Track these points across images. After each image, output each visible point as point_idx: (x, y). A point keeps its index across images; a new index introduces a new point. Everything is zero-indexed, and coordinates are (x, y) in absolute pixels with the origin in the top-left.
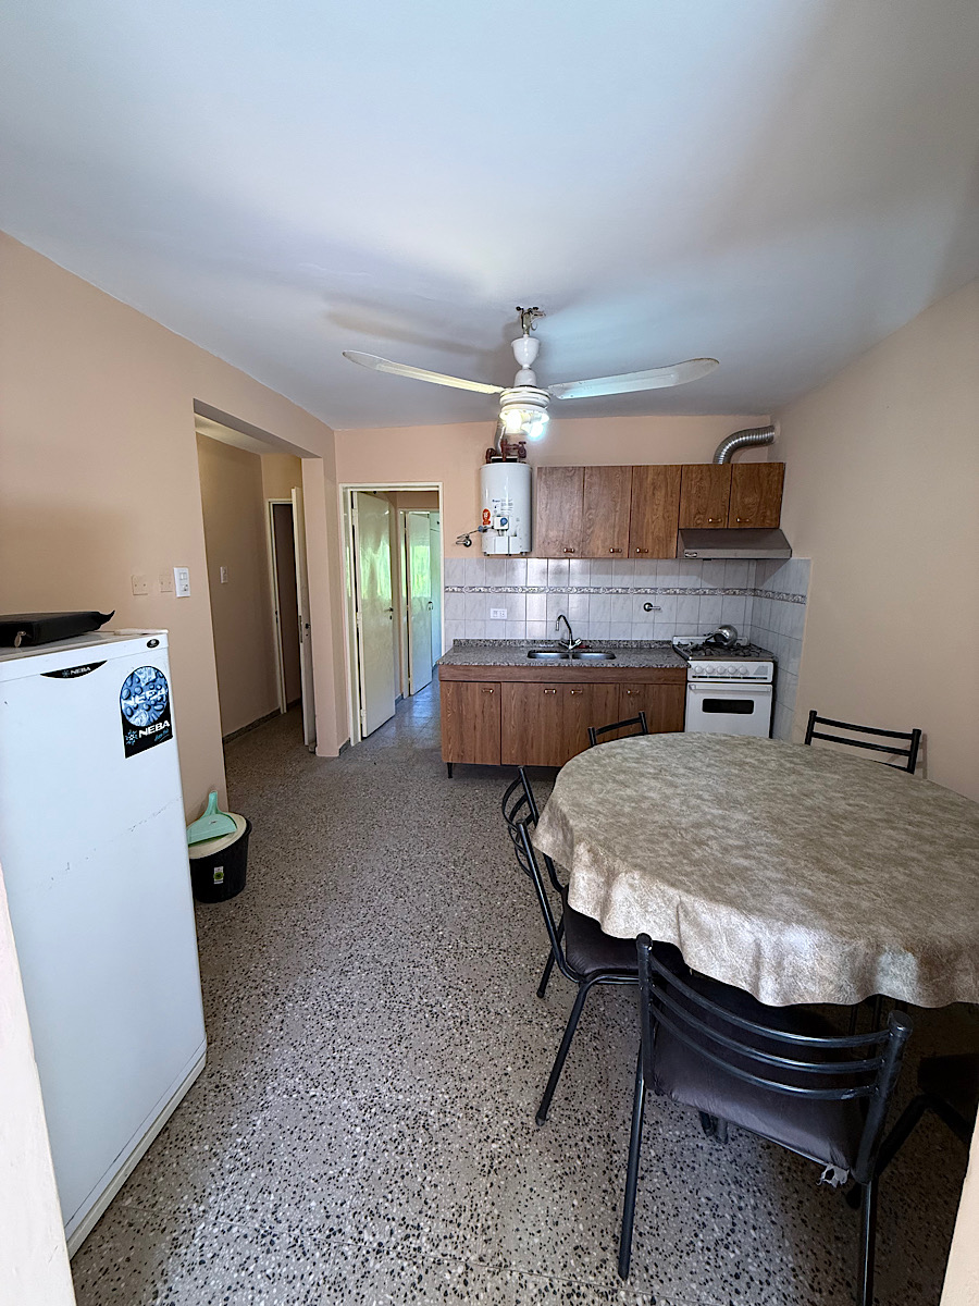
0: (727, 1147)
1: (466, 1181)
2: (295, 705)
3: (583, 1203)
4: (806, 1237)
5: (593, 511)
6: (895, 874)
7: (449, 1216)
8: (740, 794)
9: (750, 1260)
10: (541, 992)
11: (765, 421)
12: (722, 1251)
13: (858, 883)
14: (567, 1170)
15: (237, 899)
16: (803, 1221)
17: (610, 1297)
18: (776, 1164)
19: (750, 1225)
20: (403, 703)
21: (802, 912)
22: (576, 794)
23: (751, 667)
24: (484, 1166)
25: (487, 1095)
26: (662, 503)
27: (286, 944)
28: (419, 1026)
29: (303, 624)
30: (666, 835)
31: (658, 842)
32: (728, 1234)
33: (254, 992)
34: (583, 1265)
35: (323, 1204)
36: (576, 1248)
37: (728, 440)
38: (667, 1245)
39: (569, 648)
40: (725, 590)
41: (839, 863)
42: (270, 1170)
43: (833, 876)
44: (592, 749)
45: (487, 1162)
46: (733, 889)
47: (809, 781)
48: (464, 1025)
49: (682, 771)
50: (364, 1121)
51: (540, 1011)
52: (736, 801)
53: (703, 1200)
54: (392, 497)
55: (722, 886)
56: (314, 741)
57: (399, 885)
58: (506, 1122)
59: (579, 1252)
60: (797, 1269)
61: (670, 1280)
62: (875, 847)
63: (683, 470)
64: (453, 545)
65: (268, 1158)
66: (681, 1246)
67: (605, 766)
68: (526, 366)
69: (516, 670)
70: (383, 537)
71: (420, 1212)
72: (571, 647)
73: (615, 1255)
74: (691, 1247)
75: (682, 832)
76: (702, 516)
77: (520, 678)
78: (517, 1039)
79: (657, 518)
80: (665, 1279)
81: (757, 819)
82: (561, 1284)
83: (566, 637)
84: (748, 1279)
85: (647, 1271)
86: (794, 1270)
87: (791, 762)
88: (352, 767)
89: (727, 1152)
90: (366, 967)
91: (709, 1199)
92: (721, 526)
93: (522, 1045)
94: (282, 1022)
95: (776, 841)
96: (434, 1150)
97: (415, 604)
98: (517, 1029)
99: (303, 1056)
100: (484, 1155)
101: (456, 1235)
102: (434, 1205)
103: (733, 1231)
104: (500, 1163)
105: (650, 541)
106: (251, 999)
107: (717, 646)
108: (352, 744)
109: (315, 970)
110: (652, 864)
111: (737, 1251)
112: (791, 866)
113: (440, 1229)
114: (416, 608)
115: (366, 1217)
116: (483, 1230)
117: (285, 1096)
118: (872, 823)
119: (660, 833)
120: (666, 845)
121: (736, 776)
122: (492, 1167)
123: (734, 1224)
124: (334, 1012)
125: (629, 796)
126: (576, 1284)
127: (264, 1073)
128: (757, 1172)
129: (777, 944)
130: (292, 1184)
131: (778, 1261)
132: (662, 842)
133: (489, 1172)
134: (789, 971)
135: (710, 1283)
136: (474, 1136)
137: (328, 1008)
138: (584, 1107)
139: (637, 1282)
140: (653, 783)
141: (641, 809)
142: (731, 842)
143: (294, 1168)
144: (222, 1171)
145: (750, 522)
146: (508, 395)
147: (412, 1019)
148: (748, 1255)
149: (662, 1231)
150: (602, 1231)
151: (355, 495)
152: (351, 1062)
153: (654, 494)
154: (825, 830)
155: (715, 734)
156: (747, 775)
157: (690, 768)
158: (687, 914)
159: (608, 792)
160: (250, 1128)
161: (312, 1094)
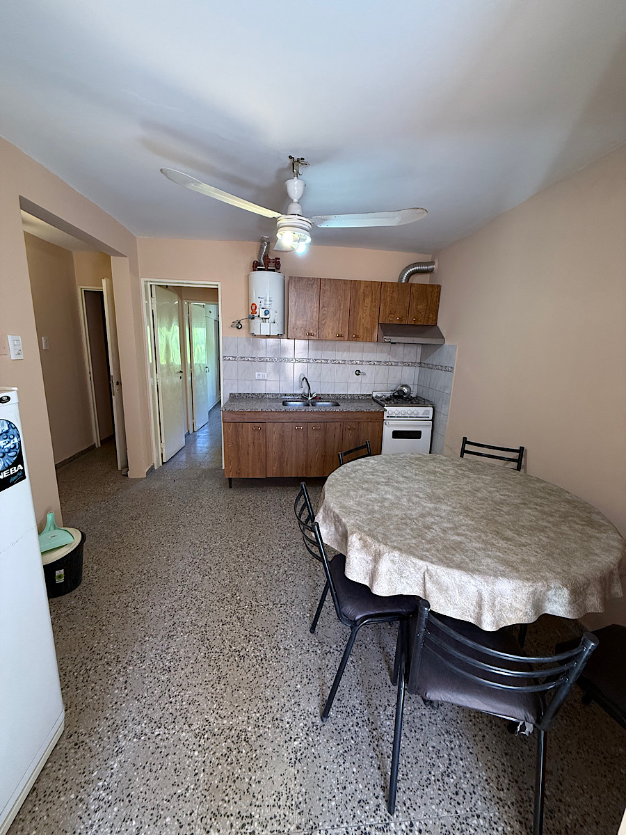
0: (439, 711)
1: (280, 773)
2: (109, 440)
3: (359, 769)
4: (490, 758)
5: (326, 309)
6: (541, 537)
7: (272, 802)
8: (439, 492)
9: (462, 781)
10: (313, 630)
11: (428, 258)
12: (446, 779)
13: (524, 546)
14: (346, 749)
15: (76, 591)
16: (487, 748)
17: (385, 830)
18: (467, 716)
19: (459, 758)
20: (190, 436)
21: (502, 569)
22: (341, 499)
23: (420, 411)
24: (291, 759)
25: (286, 708)
26: (369, 306)
27: (121, 622)
28: (231, 667)
29: (114, 381)
30: (406, 524)
31: (403, 530)
32: (448, 768)
33: (99, 663)
34: (366, 812)
35: (176, 818)
36: (359, 802)
37: (408, 268)
38: (414, 784)
39: (309, 400)
40: (403, 363)
41: (509, 533)
42: (130, 801)
43: (509, 542)
44: (341, 468)
45: (293, 756)
46: (458, 558)
47: (475, 481)
48: (264, 661)
49: (401, 479)
50: (200, 746)
51: (313, 643)
52: (439, 498)
53: (431, 749)
54: (180, 292)
55: (451, 557)
56: (126, 466)
57: (204, 567)
58: (301, 724)
59: (362, 804)
60: (488, 779)
61: (419, 807)
62: (524, 521)
63: (382, 285)
64: (229, 328)
65: (126, 793)
66: (423, 782)
67: (352, 478)
68: (295, 200)
69: (277, 414)
70: (174, 319)
71: (251, 805)
72: (310, 398)
73: (384, 800)
74: (428, 781)
75: (415, 521)
76: (393, 316)
77: (279, 419)
78: (301, 665)
79: (365, 316)
80: (417, 808)
81: (455, 508)
82: (353, 830)
83: (306, 392)
84: (463, 793)
85: (405, 805)
86: (486, 780)
87: (461, 470)
88: (157, 485)
89: (439, 714)
90: (187, 630)
91: (434, 747)
92: (403, 323)
93: (305, 668)
94: (126, 682)
95: (471, 522)
96: (254, 756)
97: (196, 368)
98: (300, 657)
99: (146, 706)
100: (290, 751)
101: (278, 815)
102: (260, 797)
103: (450, 764)
104: (302, 754)
105: (361, 330)
106: (97, 669)
107: (400, 398)
108: (156, 468)
109: (147, 638)
110: (404, 545)
111: (455, 777)
112: (485, 538)
113: (267, 813)
114: (197, 371)
115: (211, 819)
116: (297, 806)
117: (135, 740)
118: (516, 506)
119: (402, 523)
120: (408, 531)
121: (433, 480)
122: (296, 759)
123: (450, 760)
124: (167, 668)
125: (374, 498)
126: (363, 827)
127: (115, 725)
128: (458, 723)
129: (492, 592)
130: (150, 808)
131: (477, 777)
132: (405, 529)
133: (295, 762)
134: (498, 607)
135: (443, 802)
136: (281, 740)
137: (161, 665)
138: (351, 703)
139: (400, 814)
140: (387, 489)
141: (385, 507)
142: (446, 525)
143: (150, 796)
144: (88, 813)
145: (421, 321)
146: (283, 220)
147: (226, 663)
148: (460, 778)
149: (410, 776)
150: (374, 785)
151: (153, 287)
152: (184, 703)
153: (364, 300)
154: (495, 513)
155: (413, 454)
156: (439, 480)
157: (406, 477)
158: (431, 576)
159: (361, 497)
160: (109, 772)
161: (156, 733)
